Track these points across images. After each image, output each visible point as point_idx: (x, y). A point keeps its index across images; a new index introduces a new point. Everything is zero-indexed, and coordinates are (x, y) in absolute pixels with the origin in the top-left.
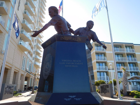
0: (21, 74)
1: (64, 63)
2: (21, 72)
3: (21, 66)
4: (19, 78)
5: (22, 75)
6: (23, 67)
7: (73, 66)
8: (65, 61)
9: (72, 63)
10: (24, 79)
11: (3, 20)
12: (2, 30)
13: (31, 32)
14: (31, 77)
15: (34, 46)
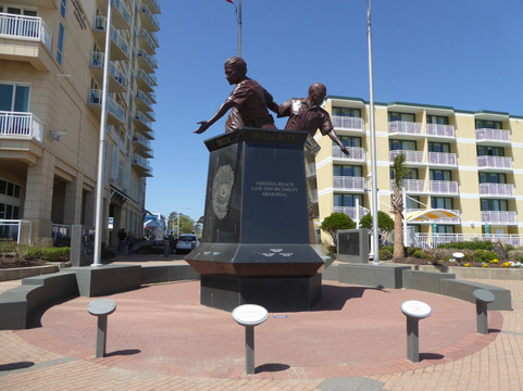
1: (260, 189)
7: (278, 194)
10: (108, 212)
11: (47, 30)
12: (48, 64)
13: (120, 60)
14: (124, 205)
15: (128, 104)
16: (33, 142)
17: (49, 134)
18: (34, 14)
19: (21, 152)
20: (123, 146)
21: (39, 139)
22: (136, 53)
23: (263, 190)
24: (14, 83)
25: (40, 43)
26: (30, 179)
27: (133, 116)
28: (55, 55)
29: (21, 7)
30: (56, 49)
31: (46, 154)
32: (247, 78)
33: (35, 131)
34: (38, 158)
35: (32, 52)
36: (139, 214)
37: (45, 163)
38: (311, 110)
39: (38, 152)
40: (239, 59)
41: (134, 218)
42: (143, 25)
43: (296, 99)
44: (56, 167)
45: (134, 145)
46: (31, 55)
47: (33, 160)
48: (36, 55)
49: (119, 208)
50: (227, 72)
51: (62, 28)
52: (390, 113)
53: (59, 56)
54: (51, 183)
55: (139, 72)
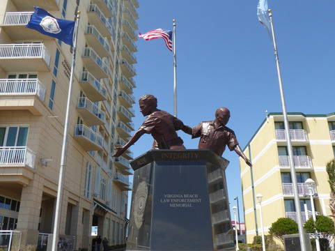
0: (84, 209)
1: (168, 201)
2: (83, 205)
3: (83, 190)
4: (80, 218)
5: (86, 211)
6: (87, 191)
7: (184, 205)
8: (170, 196)
9: (183, 201)
10: (91, 222)
11: (41, 86)
12: (41, 110)
13: (102, 101)
14: (107, 216)
15: (110, 133)
16: (26, 168)
17: (40, 162)
18: (35, 76)
19: (17, 177)
20: (106, 167)
21: (31, 166)
22: (117, 94)
23: (170, 202)
24: (18, 126)
25: (36, 96)
26: (23, 196)
27: (115, 142)
28: (47, 103)
29: (28, 73)
30: (48, 98)
31: (36, 177)
32: (157, 110)
33: (29, 159)
34: (30, 180)
35: (29, 103)
36: (121, 222)
37: (35, 184)
38: (217, 130)
39: (30, 176)
40: (150, 96)
41: (116, 226)
42: (123, 73)
43: (205, 122)
44: (44, 186)
45: (115, 164)
46: (29, 105)
47: (26, 182)
48: (32, 105)
49: (103, 218)
50: (141, 107)
51: (54, 84)
52: (330, 122)
53: (51, 104)
54: (40, 199)
55: (120, 108)
